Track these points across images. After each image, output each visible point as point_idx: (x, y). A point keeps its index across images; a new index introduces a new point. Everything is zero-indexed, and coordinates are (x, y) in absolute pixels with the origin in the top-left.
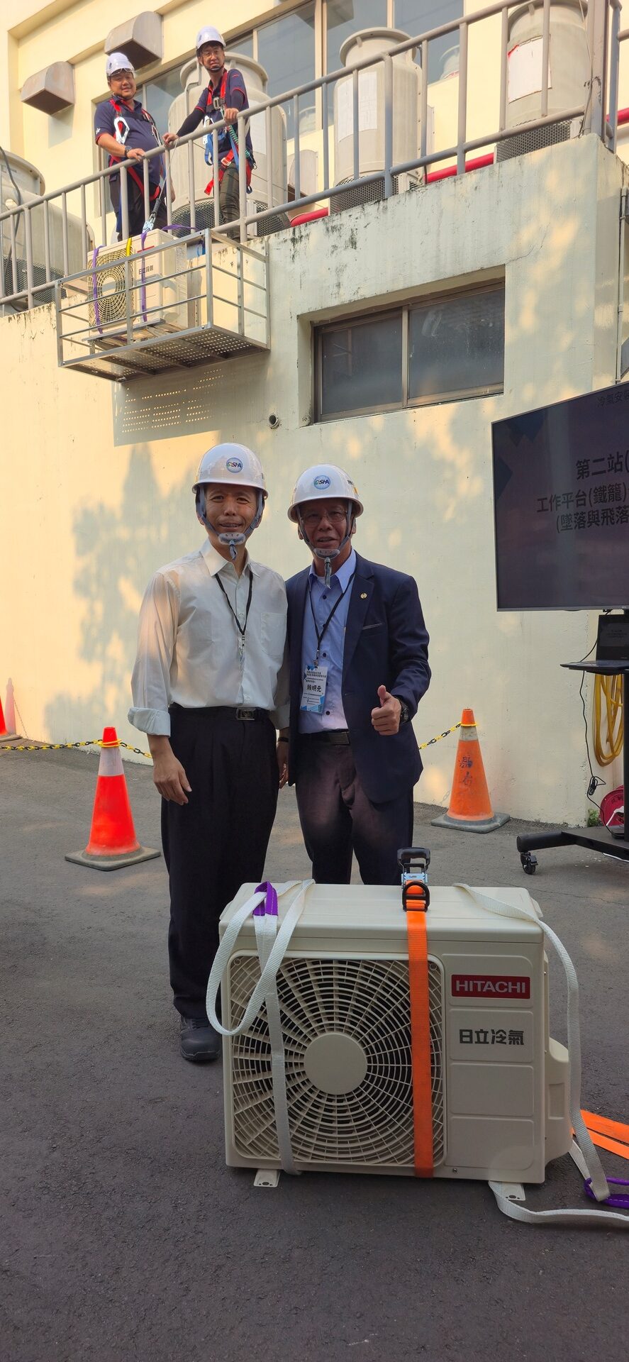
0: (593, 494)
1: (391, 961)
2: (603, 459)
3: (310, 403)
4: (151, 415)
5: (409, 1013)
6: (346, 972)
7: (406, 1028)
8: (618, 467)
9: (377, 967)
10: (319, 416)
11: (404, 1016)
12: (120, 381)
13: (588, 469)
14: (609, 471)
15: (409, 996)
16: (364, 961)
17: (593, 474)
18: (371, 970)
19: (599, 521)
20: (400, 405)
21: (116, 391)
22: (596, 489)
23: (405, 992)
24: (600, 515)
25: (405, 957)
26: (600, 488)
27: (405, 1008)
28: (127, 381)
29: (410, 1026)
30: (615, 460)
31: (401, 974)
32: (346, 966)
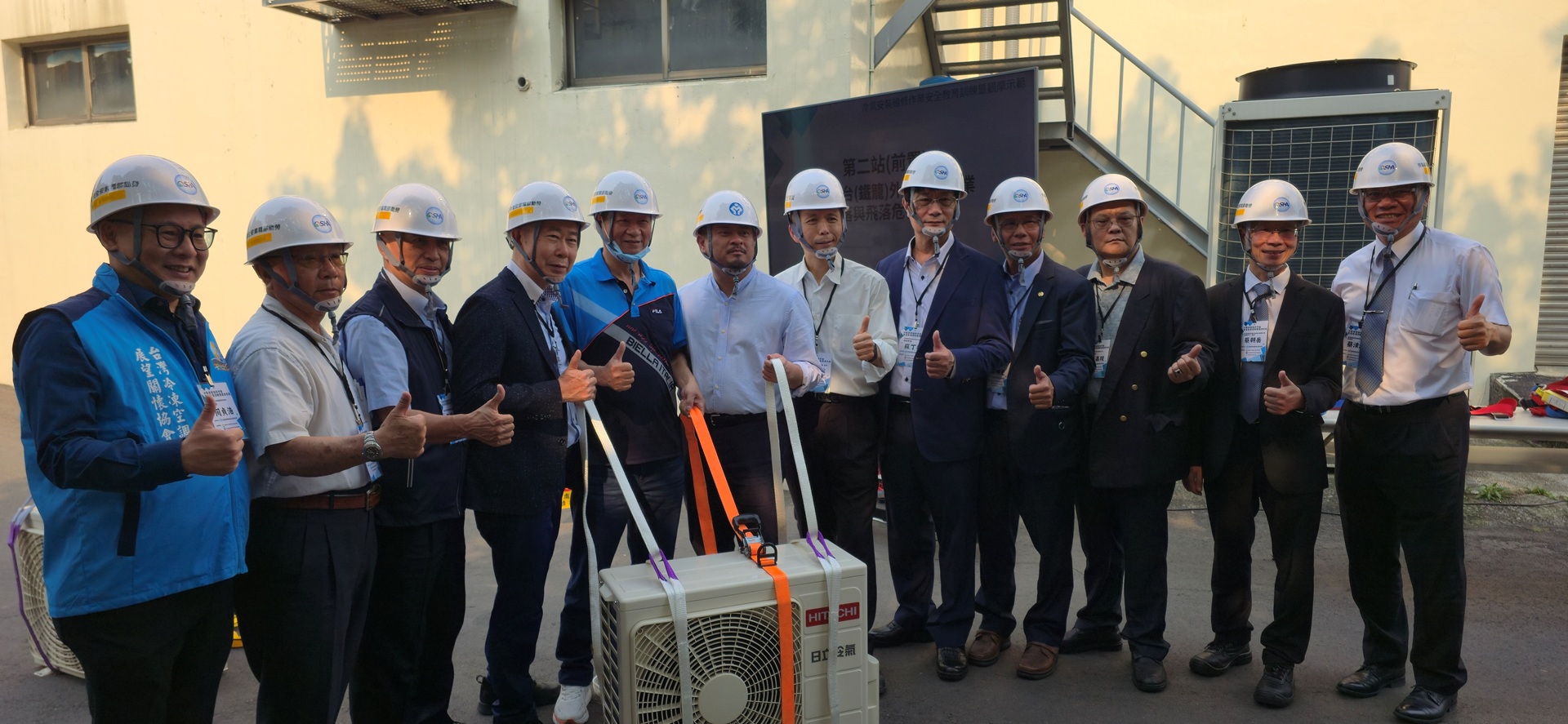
0: (858, 191)
1: (764, 608)
2: (867, 160)
3: (562, 66)
4: (373, 65)
5: (778, 647)
6: (730, 622)
7: (775, 659)
8: (881, 168)
9: (754, 614)
10: (572, 82)
11: (774, 650)
12: (333, 23)
13: (853, 167)
14: (873, 171)
15: (778, 633)
16: (744, 611)
17: (859, 172)
18: (748, 617)
19: (864, 216)
20: (660, 76)
21: (327, 34)
22: (861, 186)
23: (774, 630)
24: (865, 211)
25: (774, 603)
26: (865, 186)
27: (775, 643)
28: (342, 24)
29: (779, 657)
30: (878, 163)
31: (771, 616)
32: (731, 618)
